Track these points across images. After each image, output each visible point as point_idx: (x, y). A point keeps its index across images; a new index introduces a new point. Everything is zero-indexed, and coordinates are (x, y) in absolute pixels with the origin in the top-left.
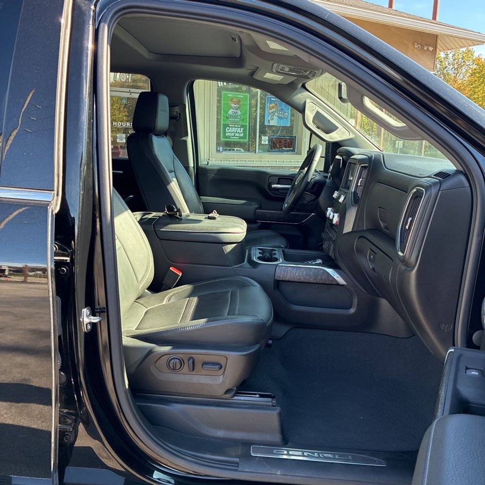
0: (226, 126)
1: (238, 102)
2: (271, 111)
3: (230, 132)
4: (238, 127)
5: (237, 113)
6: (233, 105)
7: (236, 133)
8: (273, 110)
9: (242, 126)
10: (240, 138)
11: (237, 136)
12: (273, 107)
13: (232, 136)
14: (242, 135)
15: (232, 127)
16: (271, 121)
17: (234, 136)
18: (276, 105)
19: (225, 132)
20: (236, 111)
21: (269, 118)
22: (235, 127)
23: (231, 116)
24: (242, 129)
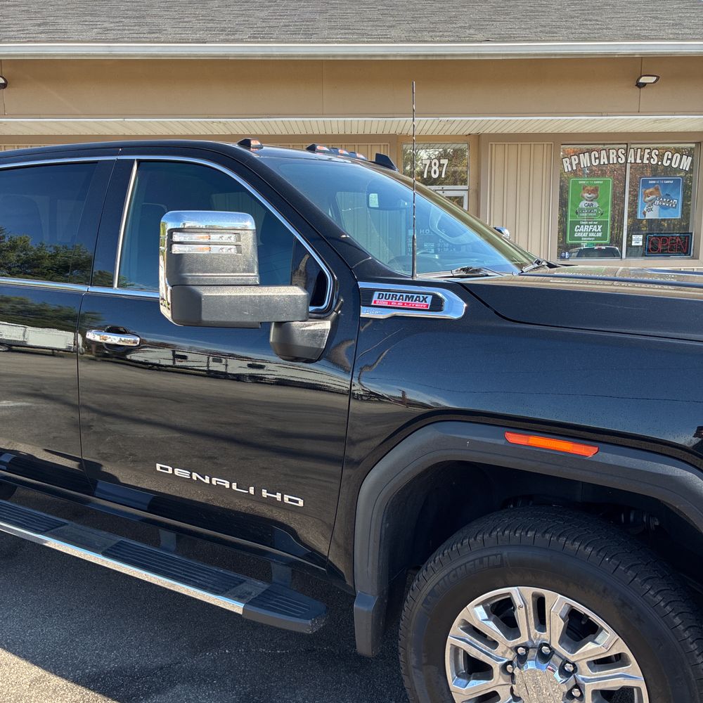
0: (574, 224)
1: (595, 190)
2: (648, 199)
3: (581, 232)
4: (595, 225)
5: (592, 205)
6: (586, 195)
7: (591, 232)
8: (651, 197)
9: (600, 223)
10: (597, 238)
11: (593, 237)
12: (651, 194)
13: (584, 237)
14: (600, 235)
15: (584, 225)
16: (647, 213)
17: (588, 237)
18: (657, 189)
19: (573, 232)
20: (590, 203)
21: (645, 209)
22: (589, 225)
23: (582, 210)
24: (600, 227)
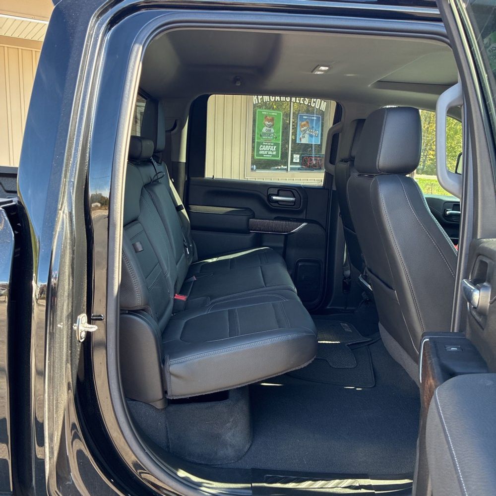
0: (259, 144)
1: (272, 120)
2: (302, 129)
3: (263, 150)
4: (272, 145)
5: (270, 130)
6: (267, 123)
7: (269, 151)
8: (305, 128)
9: (275, 144)
10: (273, 156)
11: (270, 155)
12: (304, 125)
13: (265, 154)
14: (275, 153)
15: (265, 145)
16: (302, 139)
17: (268, 154)
18: (308, 123)
19: (258, 150)
20: (269, 129)
21: (301, 136)
22: (268, 145)
23: (264, 134)
24: (275, 147)
